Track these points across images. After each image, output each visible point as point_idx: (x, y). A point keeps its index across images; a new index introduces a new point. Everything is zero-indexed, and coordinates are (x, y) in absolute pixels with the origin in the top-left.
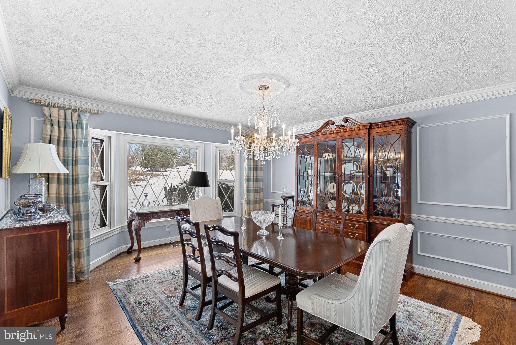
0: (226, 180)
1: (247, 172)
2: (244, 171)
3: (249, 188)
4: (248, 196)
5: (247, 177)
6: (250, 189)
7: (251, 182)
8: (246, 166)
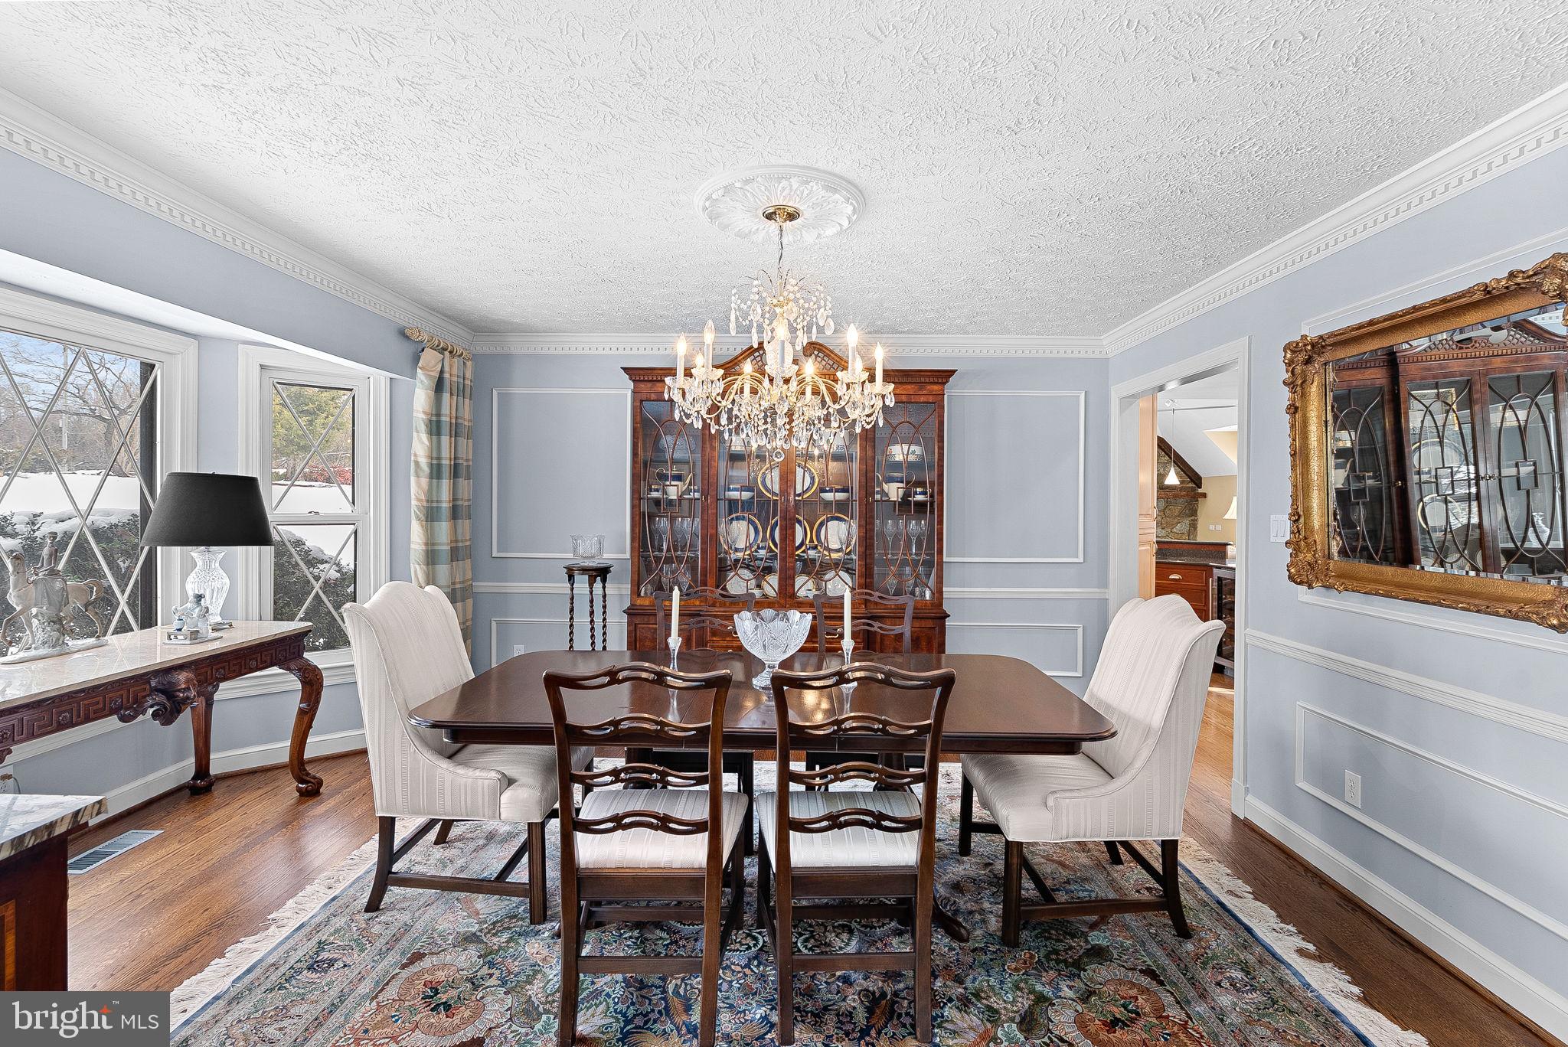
0: (317, 513)
1: (424, 481)
2: (413, 479)
3: (433, 544)
4: (431, 576)
5: (425, 504)
6: (436, 547)
7: (439, 520)
8: (424, 461)
